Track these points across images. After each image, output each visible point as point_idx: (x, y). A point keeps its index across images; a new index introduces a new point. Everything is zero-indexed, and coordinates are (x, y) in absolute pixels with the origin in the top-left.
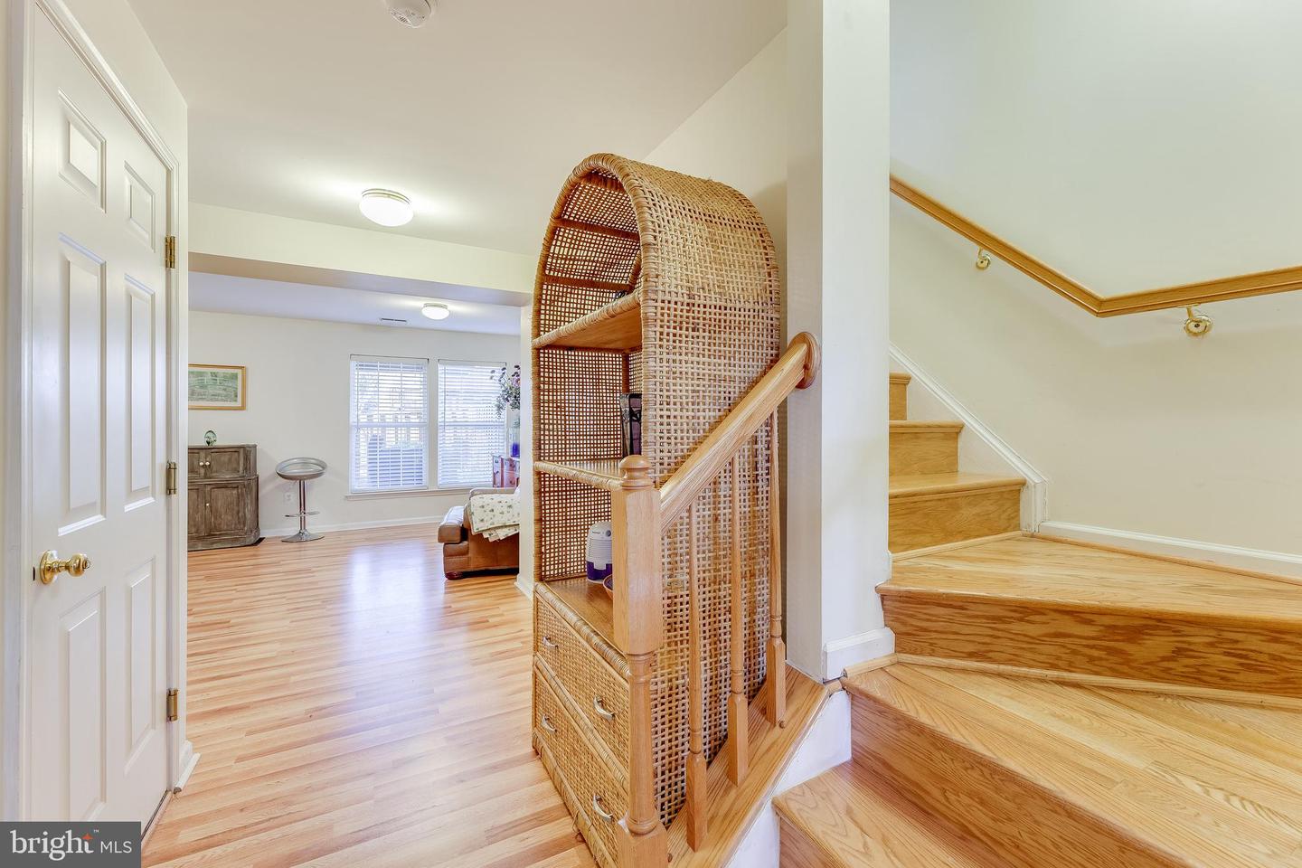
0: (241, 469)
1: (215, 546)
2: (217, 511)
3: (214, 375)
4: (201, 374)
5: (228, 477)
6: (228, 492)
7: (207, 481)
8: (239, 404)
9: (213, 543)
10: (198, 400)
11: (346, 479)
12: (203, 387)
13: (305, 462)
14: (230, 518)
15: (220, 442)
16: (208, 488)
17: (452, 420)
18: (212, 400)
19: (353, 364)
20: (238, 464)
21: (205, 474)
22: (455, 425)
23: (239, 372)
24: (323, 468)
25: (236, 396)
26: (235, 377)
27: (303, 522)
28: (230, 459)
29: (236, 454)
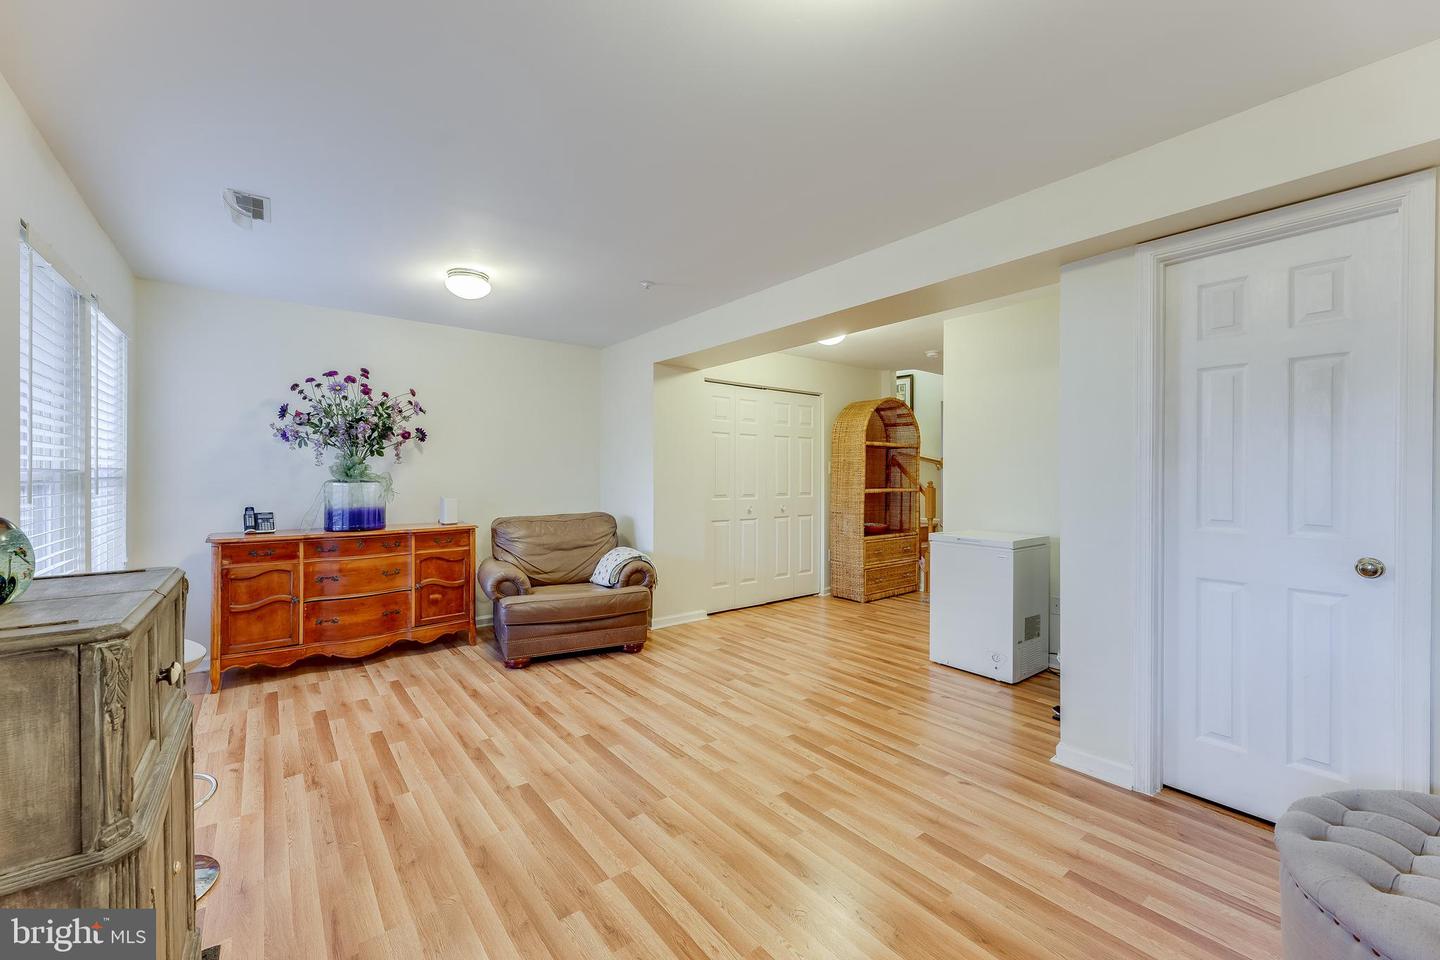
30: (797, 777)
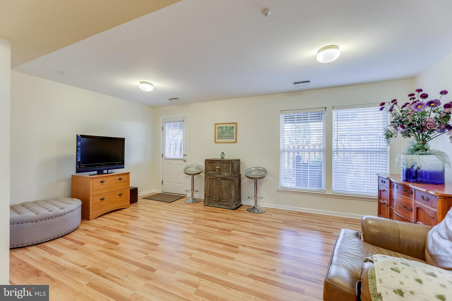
0: (230, 171)
1: (221, 206)
2: (222, 190)
3: (226, 127)
4: (222, 128)
5: (226, 174)
6: (226, 181)
7: (219, 176)
8: (234, 140)
9: (220, 205)
10: (221, 139)
11: (278, 180)
12: (223, 133)
13: (258, 169)
14: (226, 194)
15: (226, 157)
16: (219, 179)
17: (342, 147)
18: (225, 139)
19: (282, 117)
20: (229, 168)
21: (219, 172)
22: (344, 151)
23: (234, 125)
24: (266, 173)
25: (233, 137)
26: (233, 127)
27: (256, 201)
28: (227, 166)
29: (229, 164)
30: (153, 252)
